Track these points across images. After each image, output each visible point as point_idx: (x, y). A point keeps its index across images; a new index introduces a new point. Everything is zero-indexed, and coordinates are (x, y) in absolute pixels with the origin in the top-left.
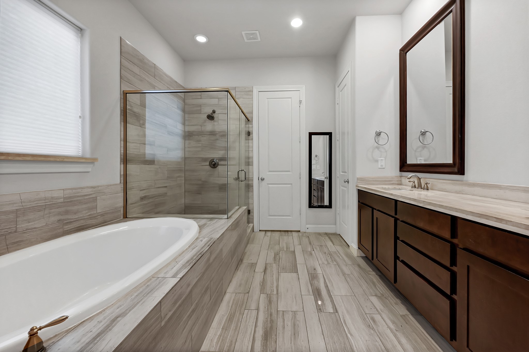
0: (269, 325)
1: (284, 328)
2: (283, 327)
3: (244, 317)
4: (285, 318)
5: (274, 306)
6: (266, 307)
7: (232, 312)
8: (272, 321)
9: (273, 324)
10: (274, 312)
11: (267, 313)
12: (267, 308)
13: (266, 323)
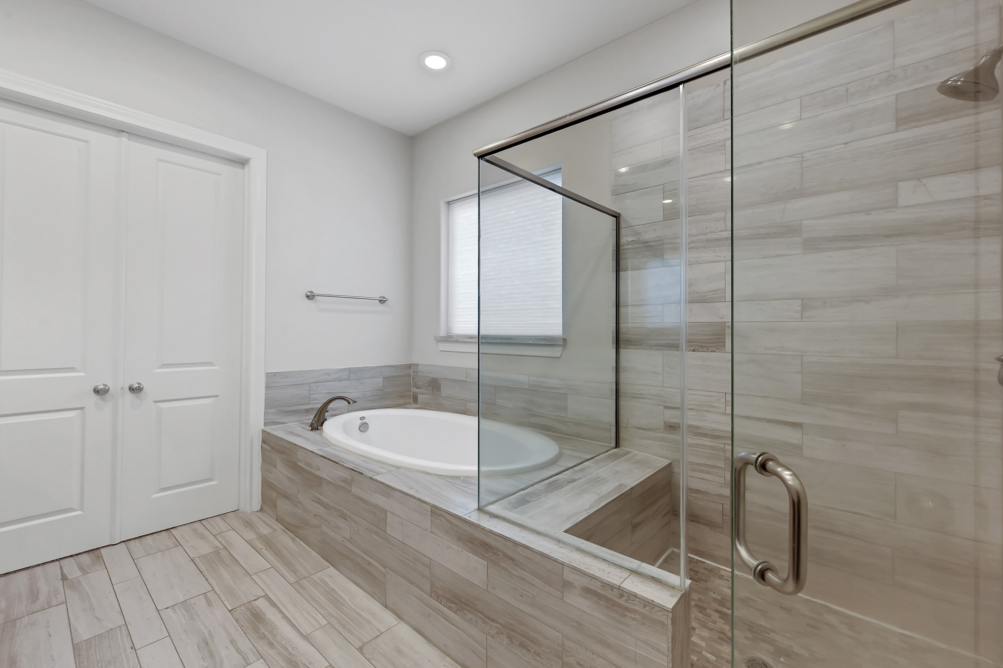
0: (263, 630)
1: (233, 642)
2: (235, 642)
3: (317, 615)
4: (237, 655)
5: (277, 661)
6: (293, 650)
7: (347, 608)
8: (263, 637)
9: (257, 635)
10: (270, 652)
11: (283, 642)
12: (290, 649)
13: (270, 629)
